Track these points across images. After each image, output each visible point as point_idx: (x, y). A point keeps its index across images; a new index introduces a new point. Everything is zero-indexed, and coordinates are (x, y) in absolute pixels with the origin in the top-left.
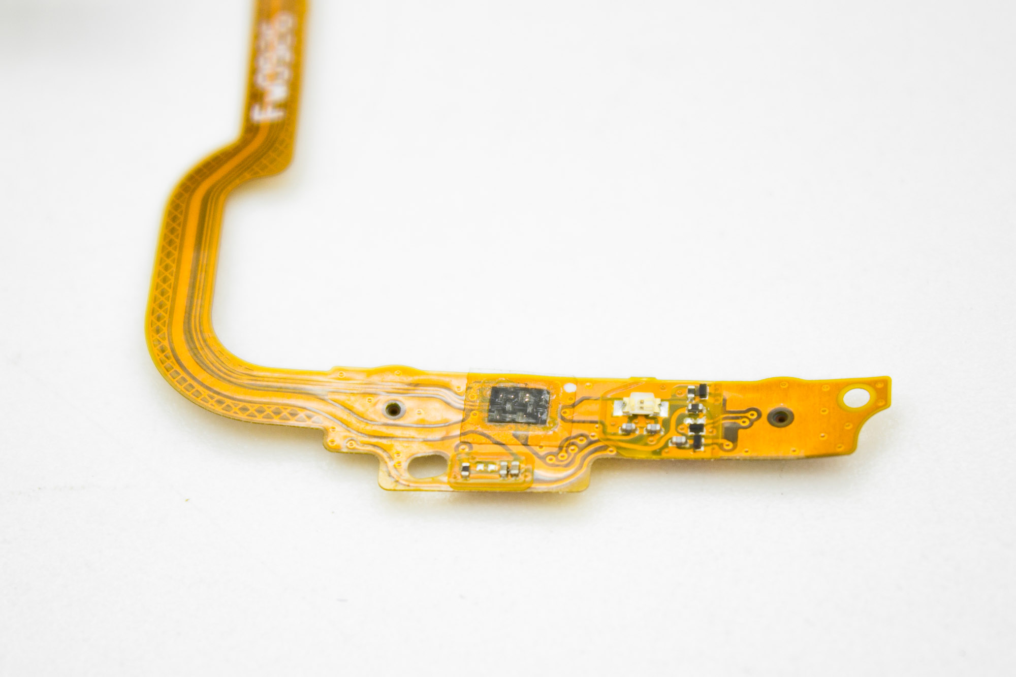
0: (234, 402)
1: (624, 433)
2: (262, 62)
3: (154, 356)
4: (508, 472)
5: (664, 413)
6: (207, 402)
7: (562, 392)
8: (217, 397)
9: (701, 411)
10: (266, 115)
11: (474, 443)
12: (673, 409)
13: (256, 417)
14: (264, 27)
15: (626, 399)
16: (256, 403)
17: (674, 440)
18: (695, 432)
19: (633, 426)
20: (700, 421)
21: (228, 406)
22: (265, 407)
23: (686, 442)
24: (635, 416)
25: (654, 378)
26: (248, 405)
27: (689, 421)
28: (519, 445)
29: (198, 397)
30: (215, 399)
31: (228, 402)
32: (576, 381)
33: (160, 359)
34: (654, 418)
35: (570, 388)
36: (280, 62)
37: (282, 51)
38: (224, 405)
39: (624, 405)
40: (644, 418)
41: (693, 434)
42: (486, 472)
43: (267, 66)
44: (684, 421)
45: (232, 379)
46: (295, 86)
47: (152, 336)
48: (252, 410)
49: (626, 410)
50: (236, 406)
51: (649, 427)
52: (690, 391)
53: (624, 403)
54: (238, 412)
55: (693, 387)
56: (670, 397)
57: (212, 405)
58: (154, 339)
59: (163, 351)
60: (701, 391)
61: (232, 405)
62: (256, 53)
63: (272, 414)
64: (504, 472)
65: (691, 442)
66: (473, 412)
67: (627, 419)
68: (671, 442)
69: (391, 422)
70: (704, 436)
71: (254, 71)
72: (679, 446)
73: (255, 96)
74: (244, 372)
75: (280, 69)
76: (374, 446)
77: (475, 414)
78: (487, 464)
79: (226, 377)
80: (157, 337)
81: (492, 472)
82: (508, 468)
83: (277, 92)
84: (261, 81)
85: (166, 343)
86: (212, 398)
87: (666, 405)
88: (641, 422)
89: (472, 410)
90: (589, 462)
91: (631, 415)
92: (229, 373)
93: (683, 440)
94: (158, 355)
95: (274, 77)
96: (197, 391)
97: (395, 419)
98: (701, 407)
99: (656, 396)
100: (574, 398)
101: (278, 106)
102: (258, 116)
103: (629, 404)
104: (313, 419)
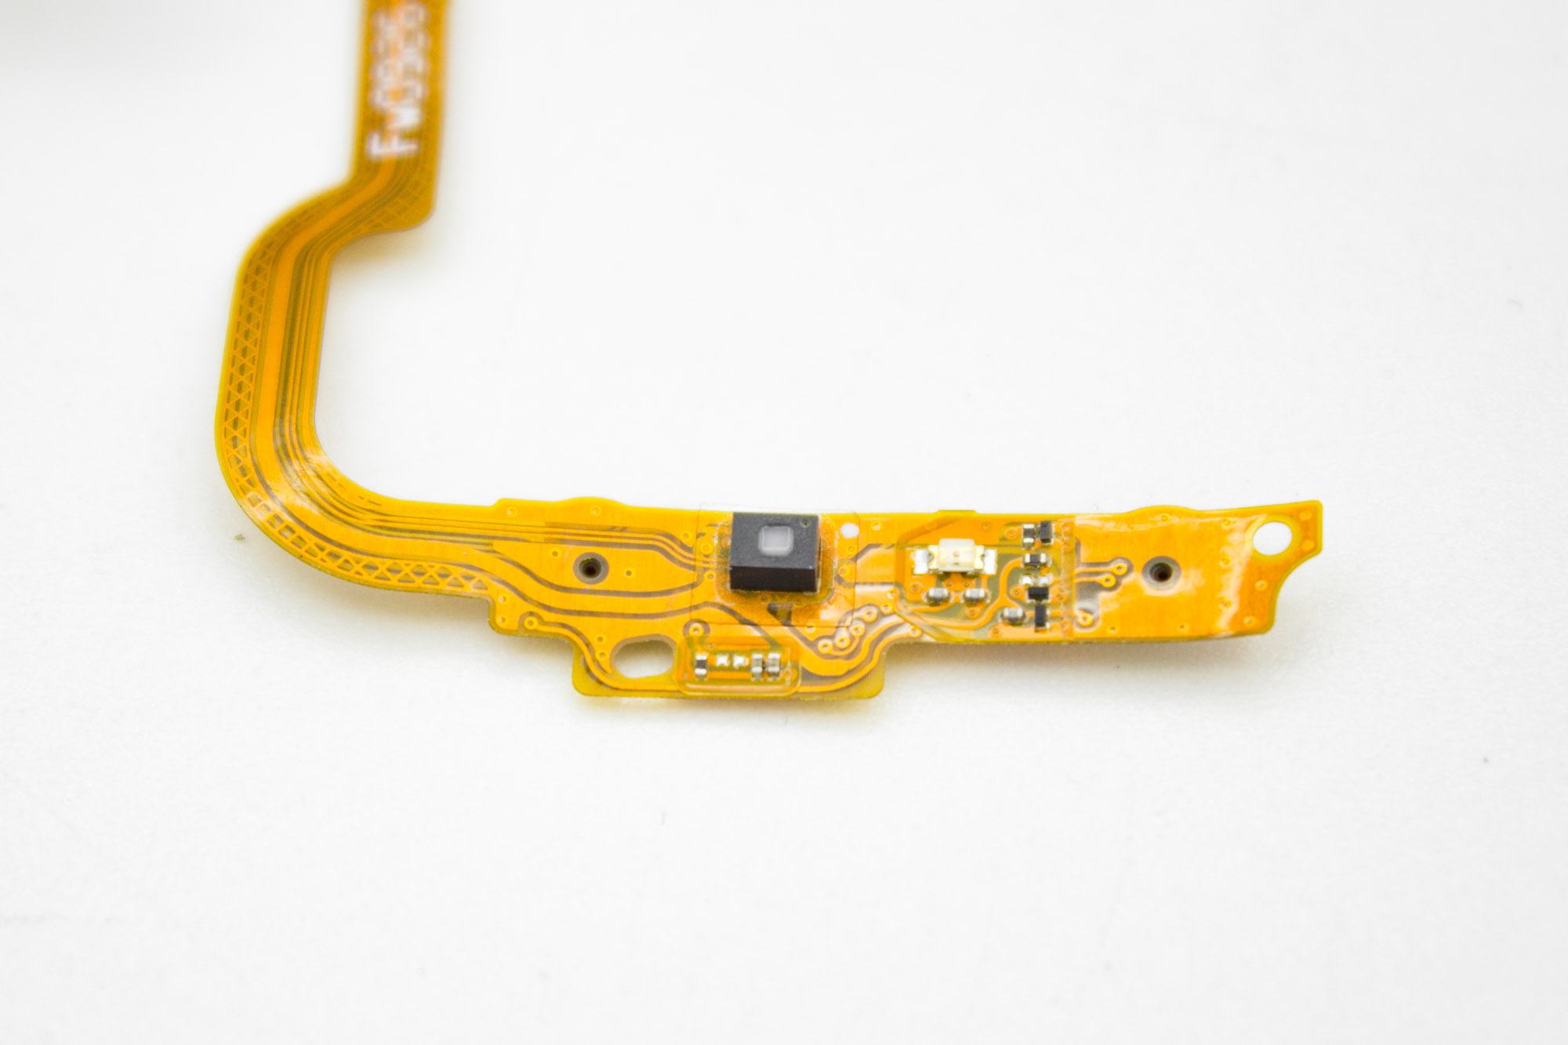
0: (354, 555)
1: (932, 602)
2: (380, 72)
3: (231, 482)
4: (764, 668)
5: (990, 567)
6: (314, 556)
7: (838, 537)
8: (329, 547)
9: (1044, 565)
10: (389, 148)
11: (712, 623)
12: (1002, 561)
13: (388, 579)
14: (382, 21)
15: (933, 548)
16: (387, 558)
17: (1007, 613)
18: (1036, 599)
19: (945, 592)
20: (1043, 581)
21: (346, 561)
22: (402, 563)
23: (1024, 616)
24: (946, 576)
25: (973, 511)
26: (376, 561)
27: (1027, 580)
28: (777, 625)
29: (300, 548)
30: (327, 551)
31: (346, 554)
32: (857, 519)
33: (240, 486)
34: (976, 576)
35: (850, 531)
36: (409, 72)
37: (411, 57)
38: (340, 561)
39: (930, 556)
40: (960, 577)
41: (1034, 601)
42: (731, 668)
43: (388, 79)
44: (1020, 581)
45: (350, 519)
46: (432, 109)
47: (227, 450)
48: (382, 569)
49: (934, 566)
50: (358, 563)
51: (969, 593)
52: (1027, 533)
53: (930, 555)
54: (362, 571)
55: (1031, 526)
56: (997, 542)
57: (322, 560)
58: (230, 455)
59: (243, 471)
60: (1043, 531)
61: (351, 560)
62: (371, 57)
63: (412, 575)
64: (758, 669)
65: (1031, 613)
66: (707, 573)
67: (934, 580)
68: (1002, 616)
69: (588, 587)
70: (1049, 604)
71: (367, 84)
72: (1014, 622)
73: (372, 121)
74: (368, 507)
75: (409, 83)
76: (564, 626)
77: (710, 576)
78: (731, 655)
79: (341, 515)
80: (234, 452)
81: (742, 669)
82: (763, 663)
83: (407, 116)
84: (380, 99)
85: (247, 461)
86: (322, 549)
87: (992, 555)
88: (958, 584)
89: (705, 569)
90: (883, 650)
91: (942, 573)
92: (346, 510)
93: (1019, 612)
94: (238, 481)
95: (401, 94)
96: (300, 538)
97: (593, 583)
98: (1043, 558)
99: (977, 543)
100: (856, 547)
101: (407, 136)
102: (378, 149)
103: (938, 556)
104: (473, 582)
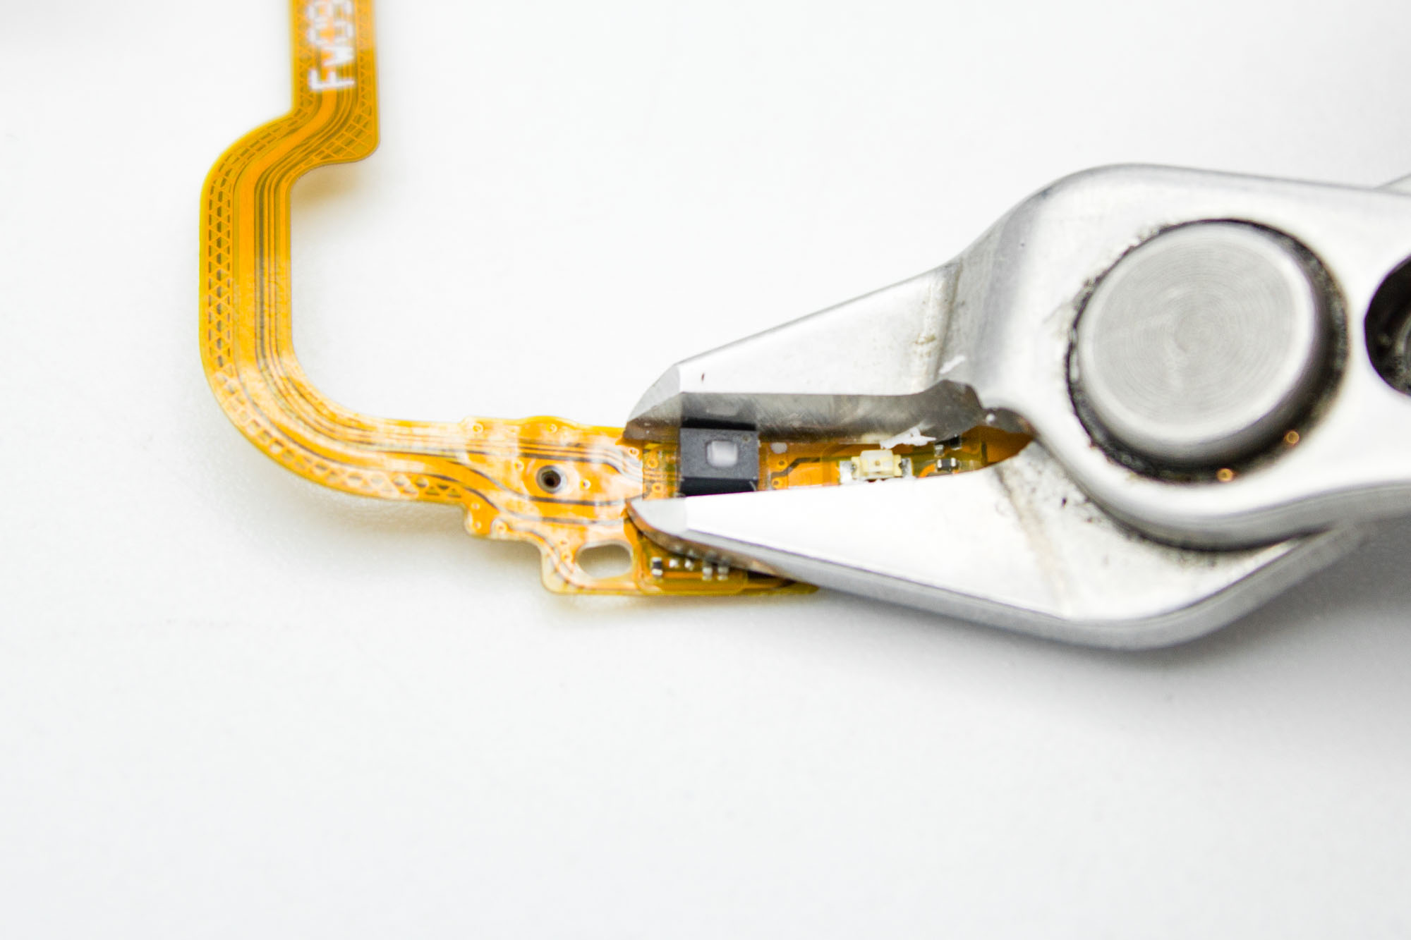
2: (311, 13)
4: (714, 569)
6: (303, 467)
7: (769, 453)
8: (316, 459)
9: (955, 468)
10: (327, 84)
12: (917, 468)
15: (855, 459)
16: (368, 469)
30: (314, 463)
35: (779, 446)
36: (339, 13)
38: (327, 472)
39: (854, 468)
42: (684, 569)
43: (319, 21)
45: (333, 434)
49: (858, 474)
53: (852, 464)
56: (911, 451)
57: (311, 471)
63: (393, 486)
64: (708, 570)
66: (655, 483)
69: (550, 496)
71: (300, 25)
73: (308, 59)
75: (340, 24)
77: (658, 486)
78: (683, 558)
79: (326, 431)
81: (694, 569)
83: (342, 53)
84: (314, 38)
86: (310, 461)
87: (909, 463)
89: (653, 478)
95: (333, 34)
96: (289, 452)
97: (554, 493)
98: (953, 462)
99: (894, 453)
100: (785, 460)
101: (342, 72)
102: (315, 84)
103: (861, 466)
104: (447, 492)
